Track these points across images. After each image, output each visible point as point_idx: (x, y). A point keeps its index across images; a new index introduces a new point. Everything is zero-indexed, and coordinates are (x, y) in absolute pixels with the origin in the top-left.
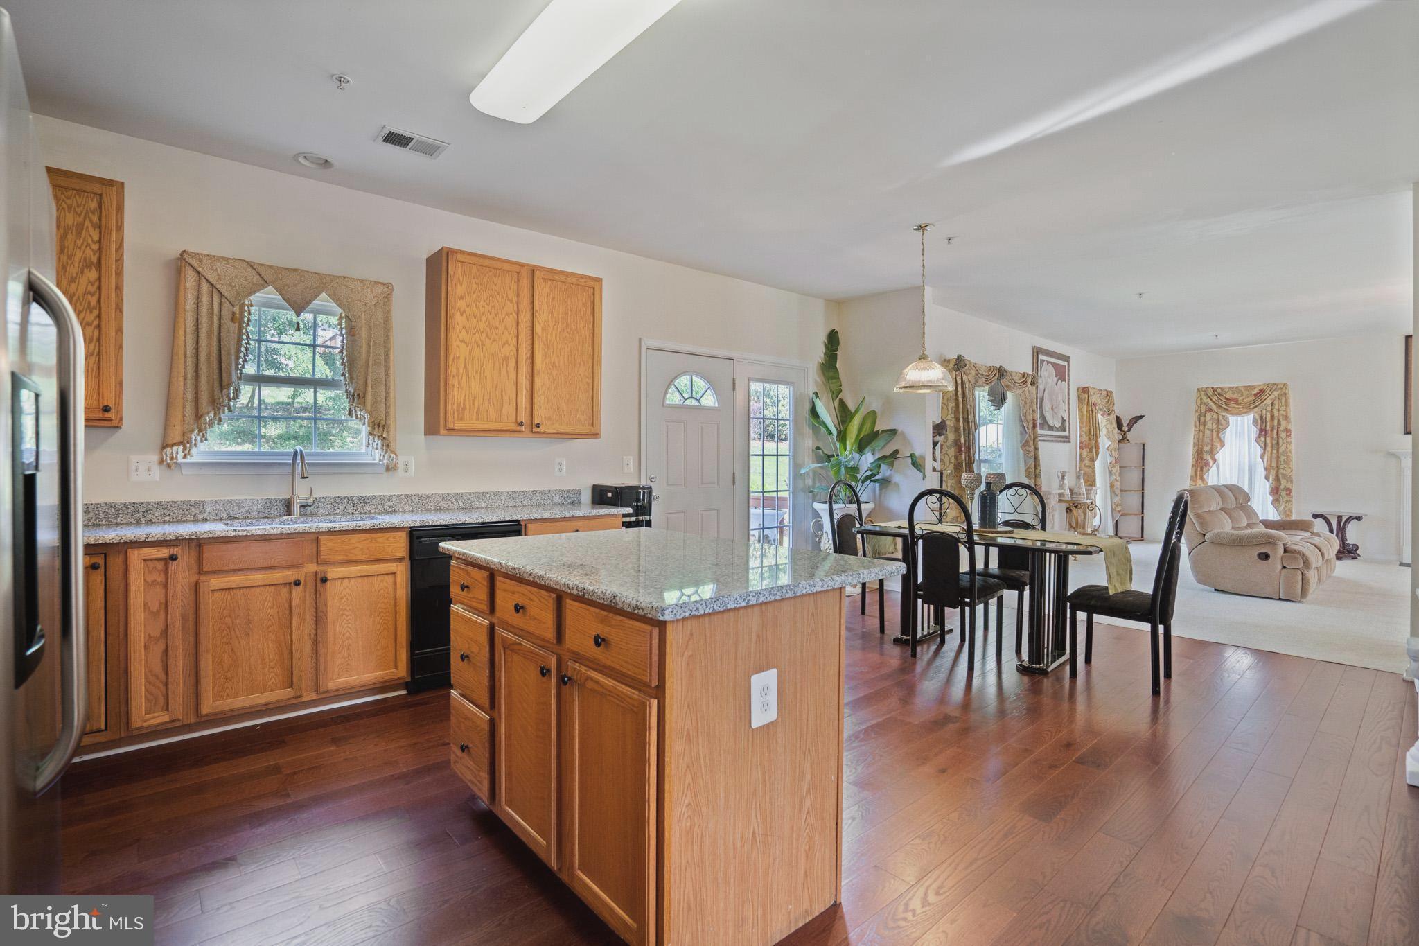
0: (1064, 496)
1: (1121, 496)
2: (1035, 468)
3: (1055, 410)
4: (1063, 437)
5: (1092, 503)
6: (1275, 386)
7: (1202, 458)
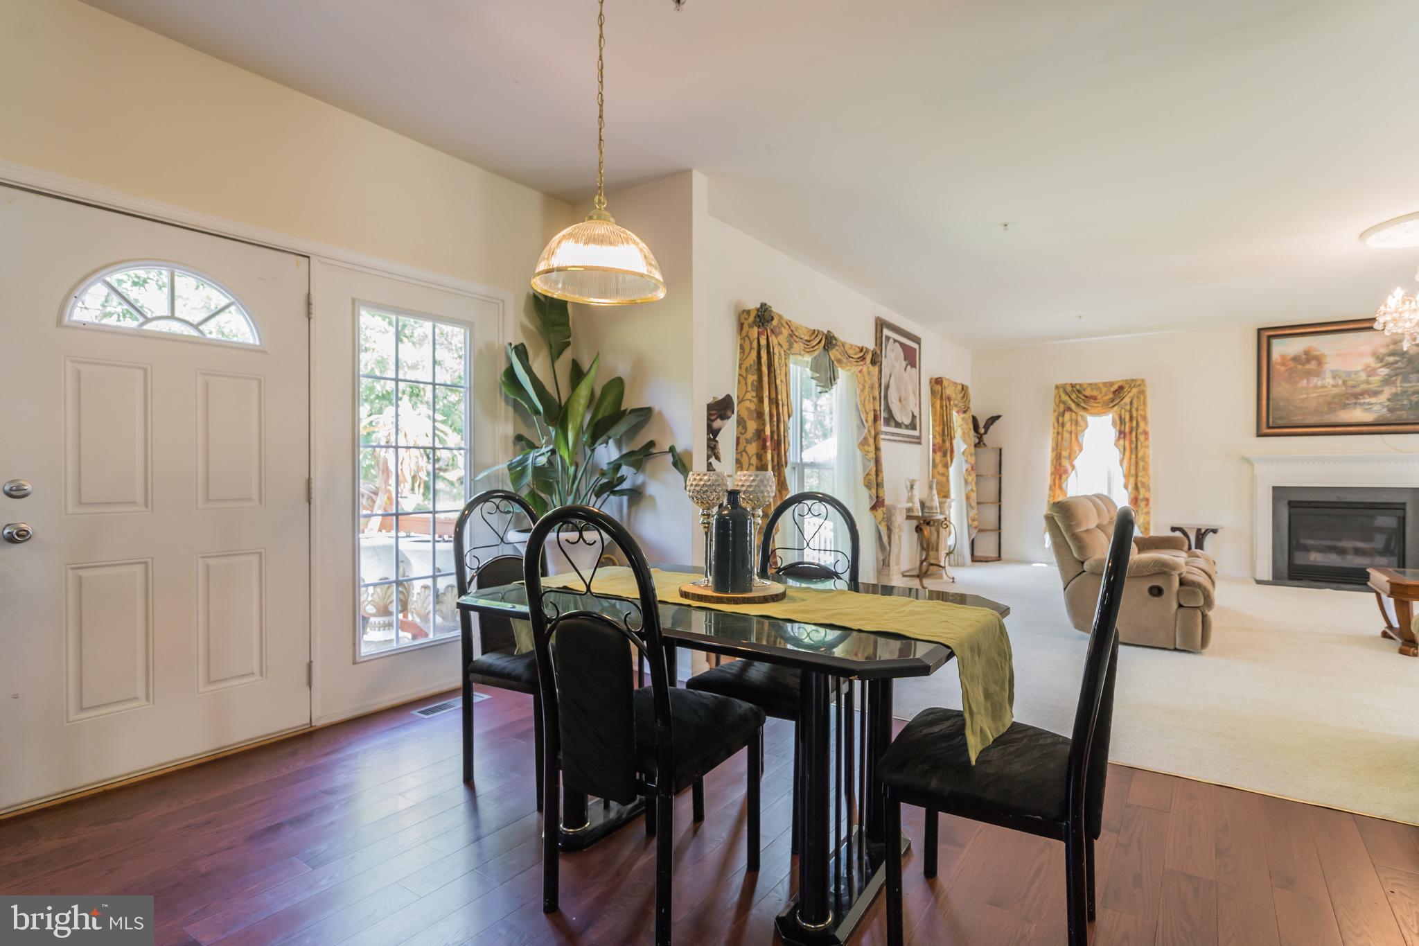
0: (913, 511)
1: (978, 509)
2: (877, 475)
3: (904, 402)
4: (913, 437)
5: (946, 519)
6: (1134, 383)
7: (1060, 464)
